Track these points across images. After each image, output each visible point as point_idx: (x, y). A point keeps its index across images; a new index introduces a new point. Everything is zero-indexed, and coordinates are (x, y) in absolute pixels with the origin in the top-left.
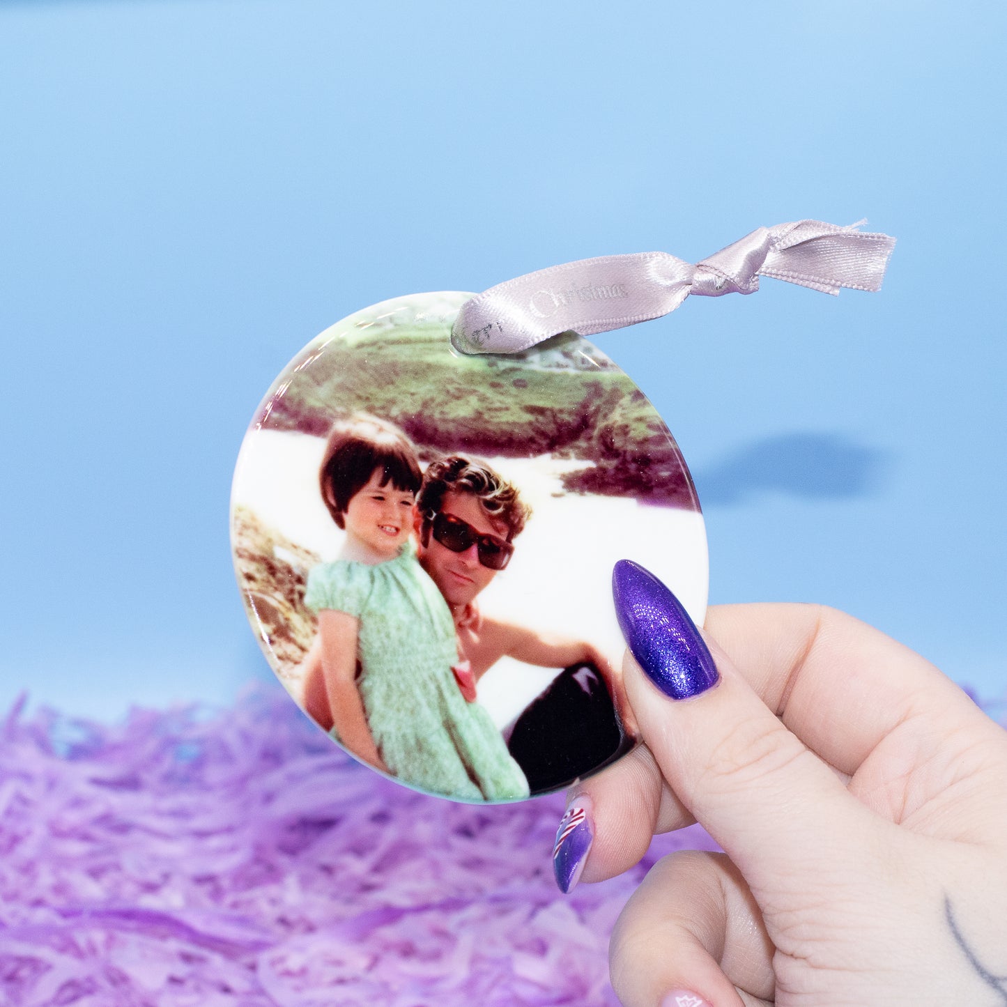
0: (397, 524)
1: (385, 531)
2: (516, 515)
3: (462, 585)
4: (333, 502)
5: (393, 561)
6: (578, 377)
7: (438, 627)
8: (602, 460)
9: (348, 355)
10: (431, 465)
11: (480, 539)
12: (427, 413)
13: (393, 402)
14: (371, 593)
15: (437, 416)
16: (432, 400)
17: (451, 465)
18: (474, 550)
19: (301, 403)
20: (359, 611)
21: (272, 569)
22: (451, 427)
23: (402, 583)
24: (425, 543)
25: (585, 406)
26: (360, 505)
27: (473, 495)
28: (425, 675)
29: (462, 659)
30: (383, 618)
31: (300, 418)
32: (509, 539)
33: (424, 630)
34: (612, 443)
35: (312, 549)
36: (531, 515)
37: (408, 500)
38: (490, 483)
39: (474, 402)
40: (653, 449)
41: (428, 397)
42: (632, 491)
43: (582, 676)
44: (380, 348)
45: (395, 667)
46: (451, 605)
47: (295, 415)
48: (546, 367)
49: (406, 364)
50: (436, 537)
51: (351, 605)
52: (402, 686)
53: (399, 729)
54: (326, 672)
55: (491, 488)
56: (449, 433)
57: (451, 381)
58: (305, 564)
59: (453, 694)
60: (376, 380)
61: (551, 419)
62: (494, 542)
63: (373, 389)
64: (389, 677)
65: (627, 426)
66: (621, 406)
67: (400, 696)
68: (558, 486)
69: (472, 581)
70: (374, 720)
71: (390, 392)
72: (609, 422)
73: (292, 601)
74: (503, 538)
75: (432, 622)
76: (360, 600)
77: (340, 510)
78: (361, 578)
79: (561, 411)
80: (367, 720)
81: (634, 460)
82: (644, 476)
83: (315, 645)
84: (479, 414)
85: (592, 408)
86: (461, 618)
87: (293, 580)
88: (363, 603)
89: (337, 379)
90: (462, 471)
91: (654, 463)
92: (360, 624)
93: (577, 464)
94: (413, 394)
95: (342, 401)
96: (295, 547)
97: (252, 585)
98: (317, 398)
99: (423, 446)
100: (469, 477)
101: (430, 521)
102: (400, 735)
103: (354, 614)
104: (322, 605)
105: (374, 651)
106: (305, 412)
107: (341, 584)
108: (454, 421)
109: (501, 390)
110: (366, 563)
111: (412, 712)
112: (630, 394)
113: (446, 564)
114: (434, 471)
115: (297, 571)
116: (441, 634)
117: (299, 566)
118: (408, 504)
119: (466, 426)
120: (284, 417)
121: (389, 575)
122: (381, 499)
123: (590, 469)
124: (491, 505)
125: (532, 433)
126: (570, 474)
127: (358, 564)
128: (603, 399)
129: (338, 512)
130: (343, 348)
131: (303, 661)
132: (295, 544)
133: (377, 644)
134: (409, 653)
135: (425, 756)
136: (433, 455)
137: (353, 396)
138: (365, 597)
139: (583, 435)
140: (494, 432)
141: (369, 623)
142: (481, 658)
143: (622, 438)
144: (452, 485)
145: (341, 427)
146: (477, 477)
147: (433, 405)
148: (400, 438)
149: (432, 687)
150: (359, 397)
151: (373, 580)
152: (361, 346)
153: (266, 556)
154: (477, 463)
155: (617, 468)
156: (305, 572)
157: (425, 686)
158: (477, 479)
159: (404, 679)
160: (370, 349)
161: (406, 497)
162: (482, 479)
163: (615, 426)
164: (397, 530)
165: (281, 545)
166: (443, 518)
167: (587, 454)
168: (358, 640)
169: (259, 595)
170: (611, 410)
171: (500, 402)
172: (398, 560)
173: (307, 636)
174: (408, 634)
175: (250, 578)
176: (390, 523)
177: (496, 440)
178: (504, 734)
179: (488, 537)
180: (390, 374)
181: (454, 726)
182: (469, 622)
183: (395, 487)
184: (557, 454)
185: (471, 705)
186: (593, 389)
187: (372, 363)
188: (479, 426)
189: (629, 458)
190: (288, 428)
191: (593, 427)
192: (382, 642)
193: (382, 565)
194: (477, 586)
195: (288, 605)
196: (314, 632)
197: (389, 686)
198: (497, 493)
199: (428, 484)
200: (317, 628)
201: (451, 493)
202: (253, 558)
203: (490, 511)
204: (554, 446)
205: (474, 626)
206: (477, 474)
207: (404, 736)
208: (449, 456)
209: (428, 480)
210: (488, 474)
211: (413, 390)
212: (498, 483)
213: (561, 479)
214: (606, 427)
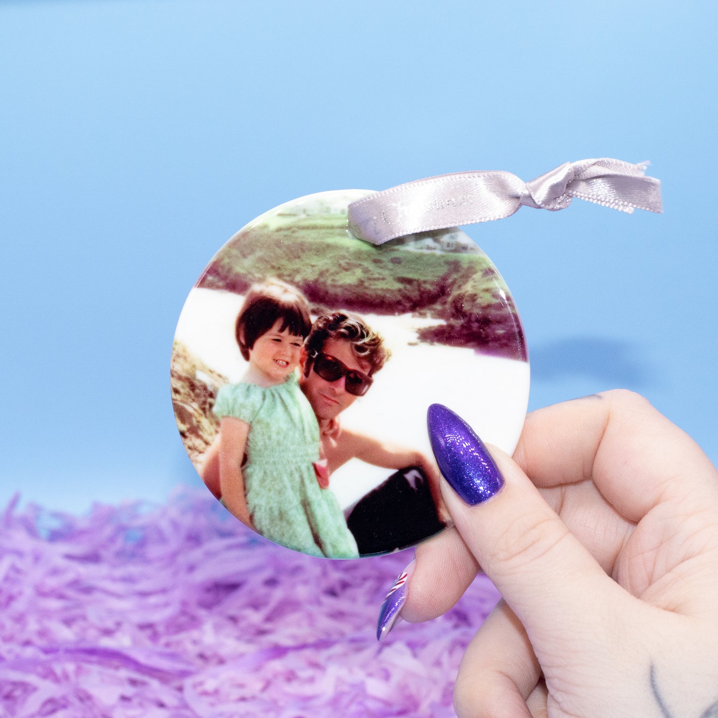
0: (288, 359)
1: (278, 364)
2: (378, 357)
3: (330, 405)
4: (243, 341)
5: (281, 386)
6: (443, 256)
7: (307, 434)
8: (452, 319)
9: (269, 237)
10: (319, 318)
11: (348, 373)
12: (322, 280)
13: (297, 271)
14: (261, 407)
15: (329, 282)
16: (327, 271)
17: (334, 319)
18: (343, 381)
19: (229, 270)
20: (251, 419)
21: (193, 387)
22: (339, 291)
23: (285, 402)
24: (307, 374)
25: (444, 279)
26: (263, 345)
27: (347, 341)
28: (293, 467)
29: (322, 458)
30: (268, 425)
31: (228, 281)
32: (370, 374)
33: (297, 435)
34: (462, 307)
35: (223, 374)
36: (390, 358)
37: (298, 342)
38: (362, 332)
39: (359, 273)
40: (493, 312)
41: (324, 268)
42: (472, 344)
43: (411, 476)
44: (294, 232)
45: (271, 460)
46: (320, 419)
47: (225, 278)
48: (419, 249)
49: (311, 244)
50: (315, 370)
51: (246, 414)
52: (275, 474)
53: (268, 503)
54: (221, 460)
55: (362, 336)
56: (336, 295)
57: (344, 257)
58: (217, 384)
59: (312, 482)
60: (287, 255)
61: (416, 287)
62: (359, 376)
63: (284, 262)
64: (267, 466)
65: (475, 295)
66: (473, 279)
67: (272, 481)
68: (414, 337)
69: (338, 403)
70: (251, 495)
71: (297, 264)
72: (462, 291)
73: (204, 409)
74: (366, 373)
75: (303, 430)
76: (253, 412)
77: (248, 348)
78: (256, 396)
79: (425, 282)
80: (245, 495)
81: (477, 321)
82: (483, 333)
83: (216, 441)
84: (361, 282)
85: (450, 281)
86: (325, 429)
87: (207, 394)
88: (255, 413)
89: (259, 254)
90: (342, 323)
91: (493, 323)
92: (250, 428)
93: (431, 322)
94: (313, 266)
95: (260, 269)
96: (211, 372)
97: (177, 397)
98: (242, 267)
99: (316, 304)
100: (347, 328)
101: (313, 358)
102: (268, 508)
103: (247, 421)
104: (225, 414)
105: (257, 448)
106: (231, 276)
107: (241, 400)
108: (341, 286)
109: (381, 265)
110: (261, 385)
111: (280, 493)
112: (482, 271)
113: (321, 390)
114: (321, 322)
115: (210, 389)
116: (309, 438)
117: (212, 385)
118: (298, 345)
119: (349, 291)
120: (216, 279)
121: (277, 396)
122: (279, 341)
123: (441, 326)
124: (361, 349)
125: (399, 298)
126: (425, 328)
127: (255, 386)
128: (460, 274)
129: (246, 349)
130: (265, 231)
131: (206, 452)
132: (212, 370)
133: (260, 444)
134: (283, 451)
135: (284, 524)
136: (322, 311)
137: (269, 266)
138: (257, 409)
139: (439, 300)
140: (371, 296)
141: (257, 428)
142: (336, 459)
143: (470, 304)
144: (333, 333)
145: (257, 288)
146: (353, 328)
147: (327, 275)
148: (299, 297)
149: (297, 476)
150: (273, 267)
151: (264, 398)
152: (279, 230)
153: (189, 376)
154: (354, 318)
155: (462, 326)
156: (216, 390)
157: (291, 474)
158: (353, 330)
159: (277, 469)
160: (286, 233)
161: (297, 340)
162: (357, 329)
163: (467, 294)
164: (287, 363)
165: (201, 370)
166: (322, 356)
167: (441, 315)
168: (248, 439)
169: (181, 404)
170: (464, 283)
171: (379, 274)
172: (285, 385)
173: (211, 434)
174: (284, 438)
175: (176, 391)
176: (283, 358)
177: (372, 302)
178: (346, 513)
179: (355, 372)
180: (298, 251)
181: (309, 504)
182: (331, 432)
183: (290, 333)
184: (417, 314)
185: (324, 491)
186: (453, 266)
187: (286, 242)
188: (360, 290)
189: (473, 319)
190: (218, 288)
191: (449, 295)
192: (265, 442)
193: (273, 388)
194: (341, 407)
195: (201, 412)
196: (217, 432)
197: (265, 473)
198: (366, 340)
199: (314, 331)
200: (219, 429)
201: (331, 339)
202: (180, 378)
203: (359, 353)
204: (416, 308)
205: (334, 435)
206: (353, 326)
207: (271, 509)
208: (334, 312)
209: (316, 329)
210: (361, 327)
211: (313, 263)
212: (368, 333)
213: (417, 332)
214: (459, 295)
